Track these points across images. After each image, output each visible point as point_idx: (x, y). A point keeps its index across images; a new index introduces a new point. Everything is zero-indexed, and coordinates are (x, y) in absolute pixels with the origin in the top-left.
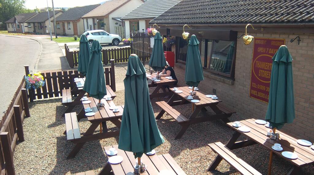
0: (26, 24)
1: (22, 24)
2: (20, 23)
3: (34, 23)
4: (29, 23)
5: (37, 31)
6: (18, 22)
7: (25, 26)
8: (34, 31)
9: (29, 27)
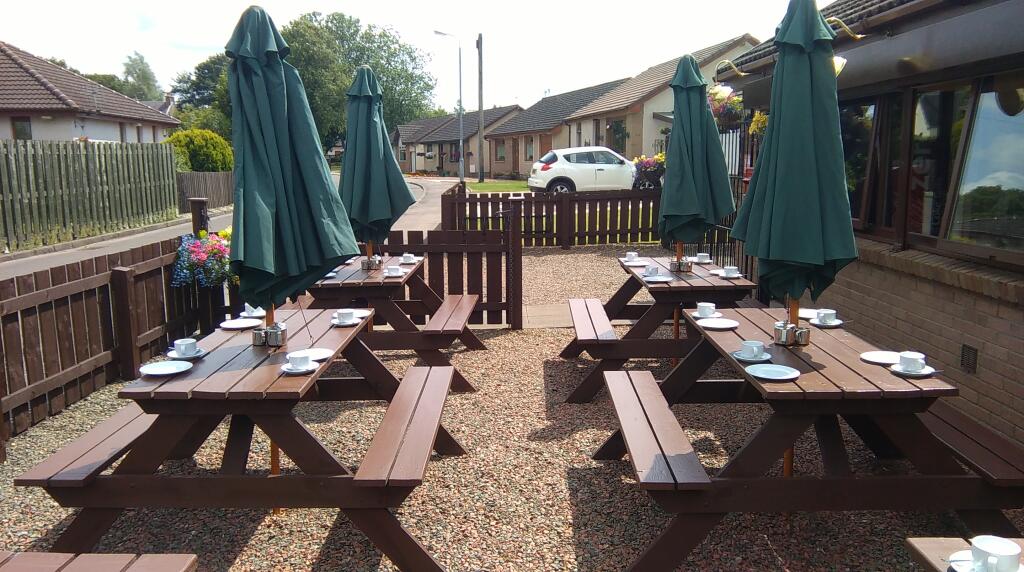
0: (420, 149)
1: (412, 149)
2: (408, 144)
3: (441, 144)
4: (429, 145)
5: (447, 166)
6: (403, 144)
7: (419, 154)
8: (438, 168)
9: (427, 154)
